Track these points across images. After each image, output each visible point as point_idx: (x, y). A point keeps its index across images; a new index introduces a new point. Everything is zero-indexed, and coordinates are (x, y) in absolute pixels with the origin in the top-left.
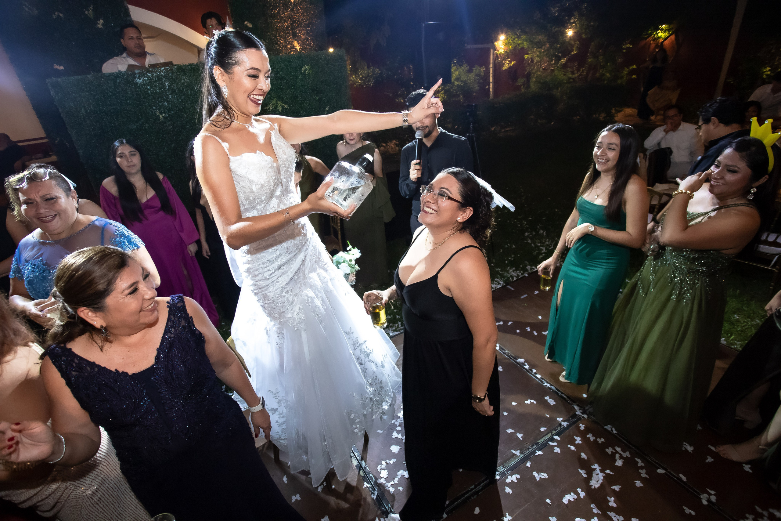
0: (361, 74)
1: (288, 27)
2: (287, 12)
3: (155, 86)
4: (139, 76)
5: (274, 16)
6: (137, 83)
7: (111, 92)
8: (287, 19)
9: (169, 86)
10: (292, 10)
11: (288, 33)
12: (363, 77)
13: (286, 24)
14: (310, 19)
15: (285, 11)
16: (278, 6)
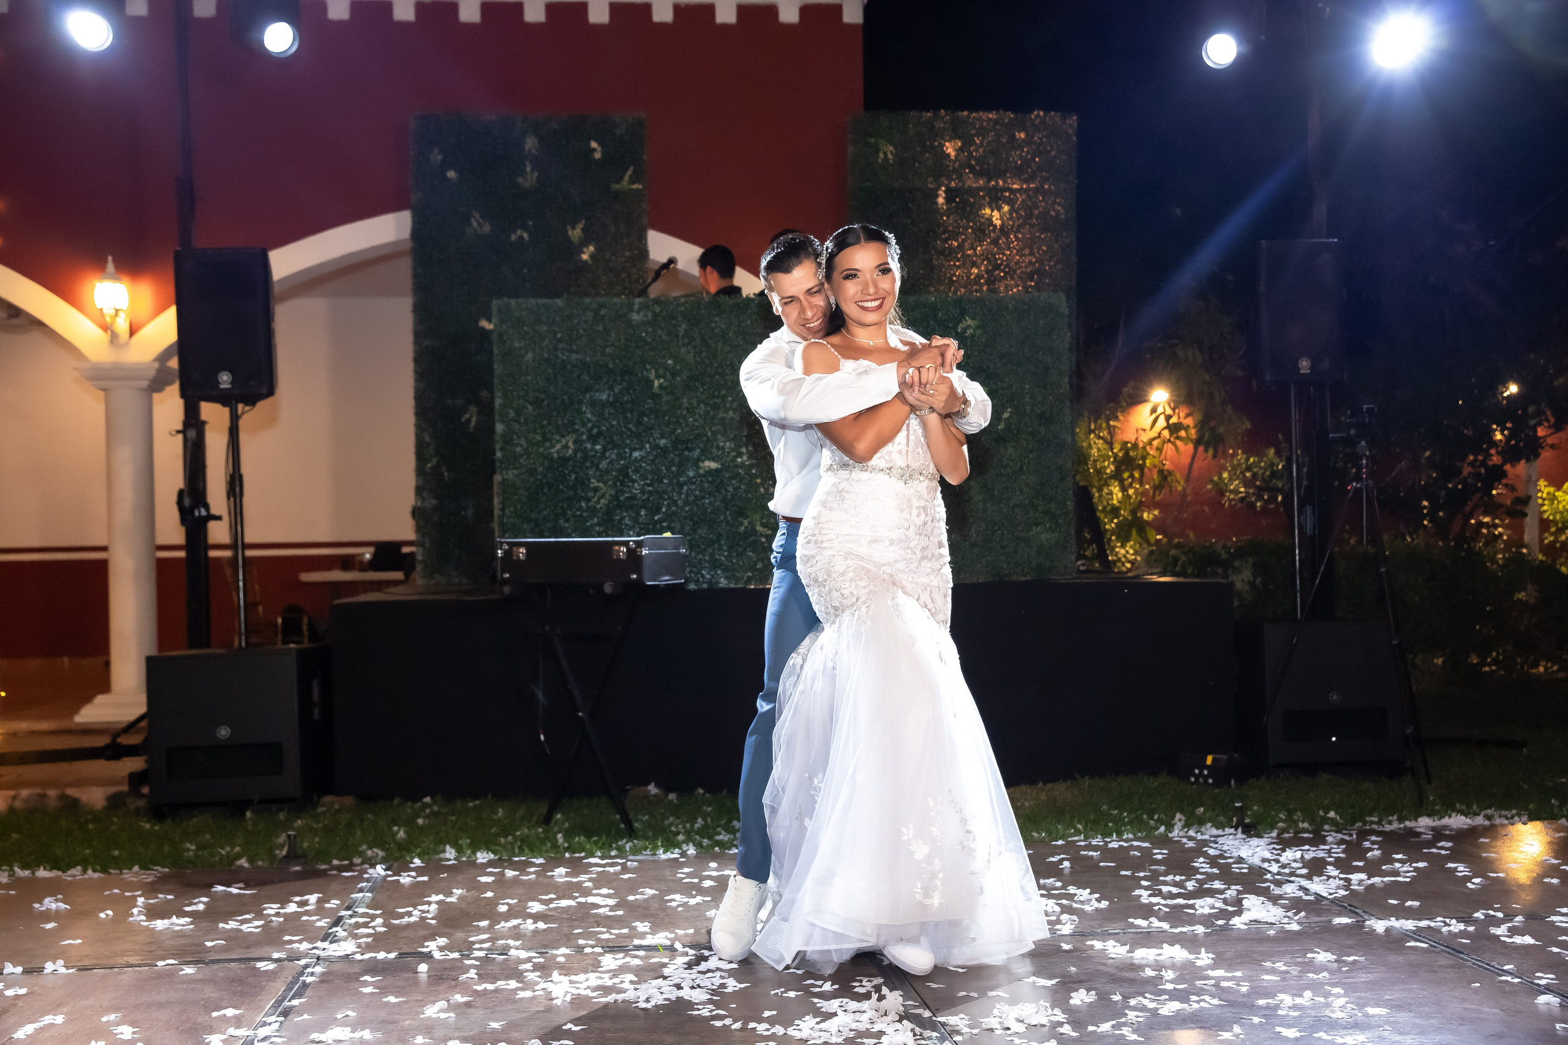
0: (1249, 469)
1: (979, 277)
2: (981, 246)
3: (662, 328)
4: (640, 310)
5: (950, 253)
6: (630, 320)
7: (585, 330)
8: (979, 261)
9: (686, 331)
10: (995, 242)
11: (977, 291)
12: (1254, 475)
13: (975, 271)
14: (1036, 262)
15: (978, 243)
16: (963, 234)
